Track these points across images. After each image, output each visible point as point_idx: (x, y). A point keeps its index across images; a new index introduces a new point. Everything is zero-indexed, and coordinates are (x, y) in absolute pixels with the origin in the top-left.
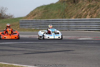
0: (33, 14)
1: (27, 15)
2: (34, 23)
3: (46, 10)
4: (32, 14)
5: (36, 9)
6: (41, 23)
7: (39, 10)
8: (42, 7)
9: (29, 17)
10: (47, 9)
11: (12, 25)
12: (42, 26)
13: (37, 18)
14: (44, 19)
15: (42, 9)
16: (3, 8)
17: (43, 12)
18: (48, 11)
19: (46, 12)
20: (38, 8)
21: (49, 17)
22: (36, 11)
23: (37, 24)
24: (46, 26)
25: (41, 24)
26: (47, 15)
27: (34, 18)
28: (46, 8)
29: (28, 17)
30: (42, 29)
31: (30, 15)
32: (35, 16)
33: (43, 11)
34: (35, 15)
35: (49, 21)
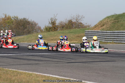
0: (102, 24)
1: (95, 26)
2: (99, 34)
3: (117, 21)
4: (100, 24)
5: (105, 18)
6: (106, 34)
7: (108, 20)
8: (113, 16)
9: (97, 27)
10: (118, 19)
11: (78, 37)
12: (108, 38)
13: (105, 29)
14: (112, 31)
15: (112, 19)
16: (79, 16)
17: (113, 23)
18: (118, 21)
19: (116, 22)
20: (108, 17)
21: (119, 29)
22: (105, 21)
23: (103, 36)
24: (111, 39)
25: (107, 36)
26: (116, 26)
27: (102, 30)
28: (116, 18)
29: (95, 27)
30: (108, 41)
31: (98, 26)
32: (104, 27)
33: (112, 21)
34: (104, 25)
35: (114, 32)
